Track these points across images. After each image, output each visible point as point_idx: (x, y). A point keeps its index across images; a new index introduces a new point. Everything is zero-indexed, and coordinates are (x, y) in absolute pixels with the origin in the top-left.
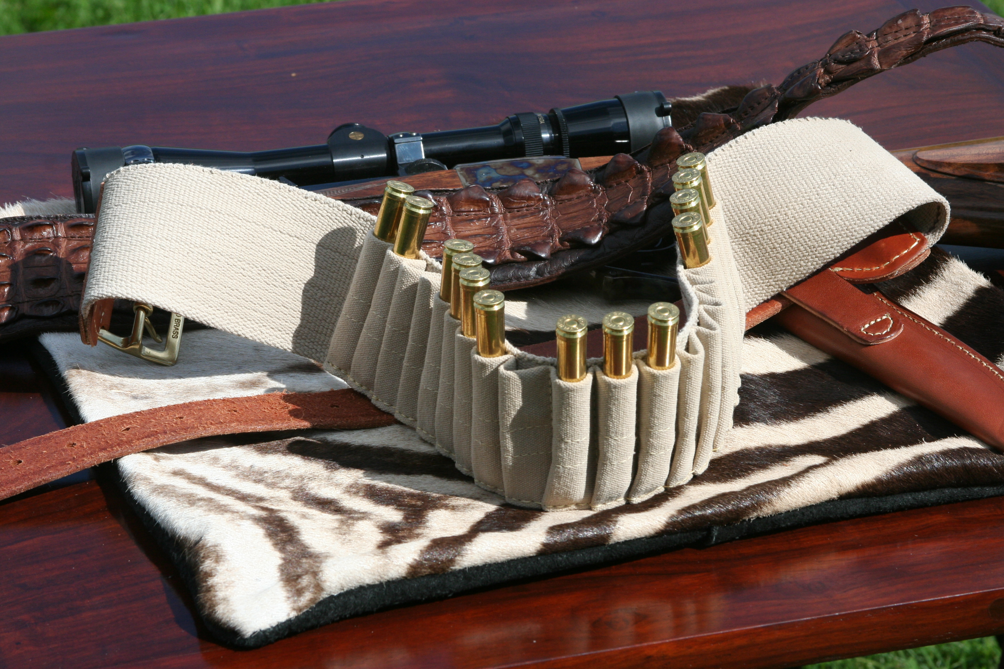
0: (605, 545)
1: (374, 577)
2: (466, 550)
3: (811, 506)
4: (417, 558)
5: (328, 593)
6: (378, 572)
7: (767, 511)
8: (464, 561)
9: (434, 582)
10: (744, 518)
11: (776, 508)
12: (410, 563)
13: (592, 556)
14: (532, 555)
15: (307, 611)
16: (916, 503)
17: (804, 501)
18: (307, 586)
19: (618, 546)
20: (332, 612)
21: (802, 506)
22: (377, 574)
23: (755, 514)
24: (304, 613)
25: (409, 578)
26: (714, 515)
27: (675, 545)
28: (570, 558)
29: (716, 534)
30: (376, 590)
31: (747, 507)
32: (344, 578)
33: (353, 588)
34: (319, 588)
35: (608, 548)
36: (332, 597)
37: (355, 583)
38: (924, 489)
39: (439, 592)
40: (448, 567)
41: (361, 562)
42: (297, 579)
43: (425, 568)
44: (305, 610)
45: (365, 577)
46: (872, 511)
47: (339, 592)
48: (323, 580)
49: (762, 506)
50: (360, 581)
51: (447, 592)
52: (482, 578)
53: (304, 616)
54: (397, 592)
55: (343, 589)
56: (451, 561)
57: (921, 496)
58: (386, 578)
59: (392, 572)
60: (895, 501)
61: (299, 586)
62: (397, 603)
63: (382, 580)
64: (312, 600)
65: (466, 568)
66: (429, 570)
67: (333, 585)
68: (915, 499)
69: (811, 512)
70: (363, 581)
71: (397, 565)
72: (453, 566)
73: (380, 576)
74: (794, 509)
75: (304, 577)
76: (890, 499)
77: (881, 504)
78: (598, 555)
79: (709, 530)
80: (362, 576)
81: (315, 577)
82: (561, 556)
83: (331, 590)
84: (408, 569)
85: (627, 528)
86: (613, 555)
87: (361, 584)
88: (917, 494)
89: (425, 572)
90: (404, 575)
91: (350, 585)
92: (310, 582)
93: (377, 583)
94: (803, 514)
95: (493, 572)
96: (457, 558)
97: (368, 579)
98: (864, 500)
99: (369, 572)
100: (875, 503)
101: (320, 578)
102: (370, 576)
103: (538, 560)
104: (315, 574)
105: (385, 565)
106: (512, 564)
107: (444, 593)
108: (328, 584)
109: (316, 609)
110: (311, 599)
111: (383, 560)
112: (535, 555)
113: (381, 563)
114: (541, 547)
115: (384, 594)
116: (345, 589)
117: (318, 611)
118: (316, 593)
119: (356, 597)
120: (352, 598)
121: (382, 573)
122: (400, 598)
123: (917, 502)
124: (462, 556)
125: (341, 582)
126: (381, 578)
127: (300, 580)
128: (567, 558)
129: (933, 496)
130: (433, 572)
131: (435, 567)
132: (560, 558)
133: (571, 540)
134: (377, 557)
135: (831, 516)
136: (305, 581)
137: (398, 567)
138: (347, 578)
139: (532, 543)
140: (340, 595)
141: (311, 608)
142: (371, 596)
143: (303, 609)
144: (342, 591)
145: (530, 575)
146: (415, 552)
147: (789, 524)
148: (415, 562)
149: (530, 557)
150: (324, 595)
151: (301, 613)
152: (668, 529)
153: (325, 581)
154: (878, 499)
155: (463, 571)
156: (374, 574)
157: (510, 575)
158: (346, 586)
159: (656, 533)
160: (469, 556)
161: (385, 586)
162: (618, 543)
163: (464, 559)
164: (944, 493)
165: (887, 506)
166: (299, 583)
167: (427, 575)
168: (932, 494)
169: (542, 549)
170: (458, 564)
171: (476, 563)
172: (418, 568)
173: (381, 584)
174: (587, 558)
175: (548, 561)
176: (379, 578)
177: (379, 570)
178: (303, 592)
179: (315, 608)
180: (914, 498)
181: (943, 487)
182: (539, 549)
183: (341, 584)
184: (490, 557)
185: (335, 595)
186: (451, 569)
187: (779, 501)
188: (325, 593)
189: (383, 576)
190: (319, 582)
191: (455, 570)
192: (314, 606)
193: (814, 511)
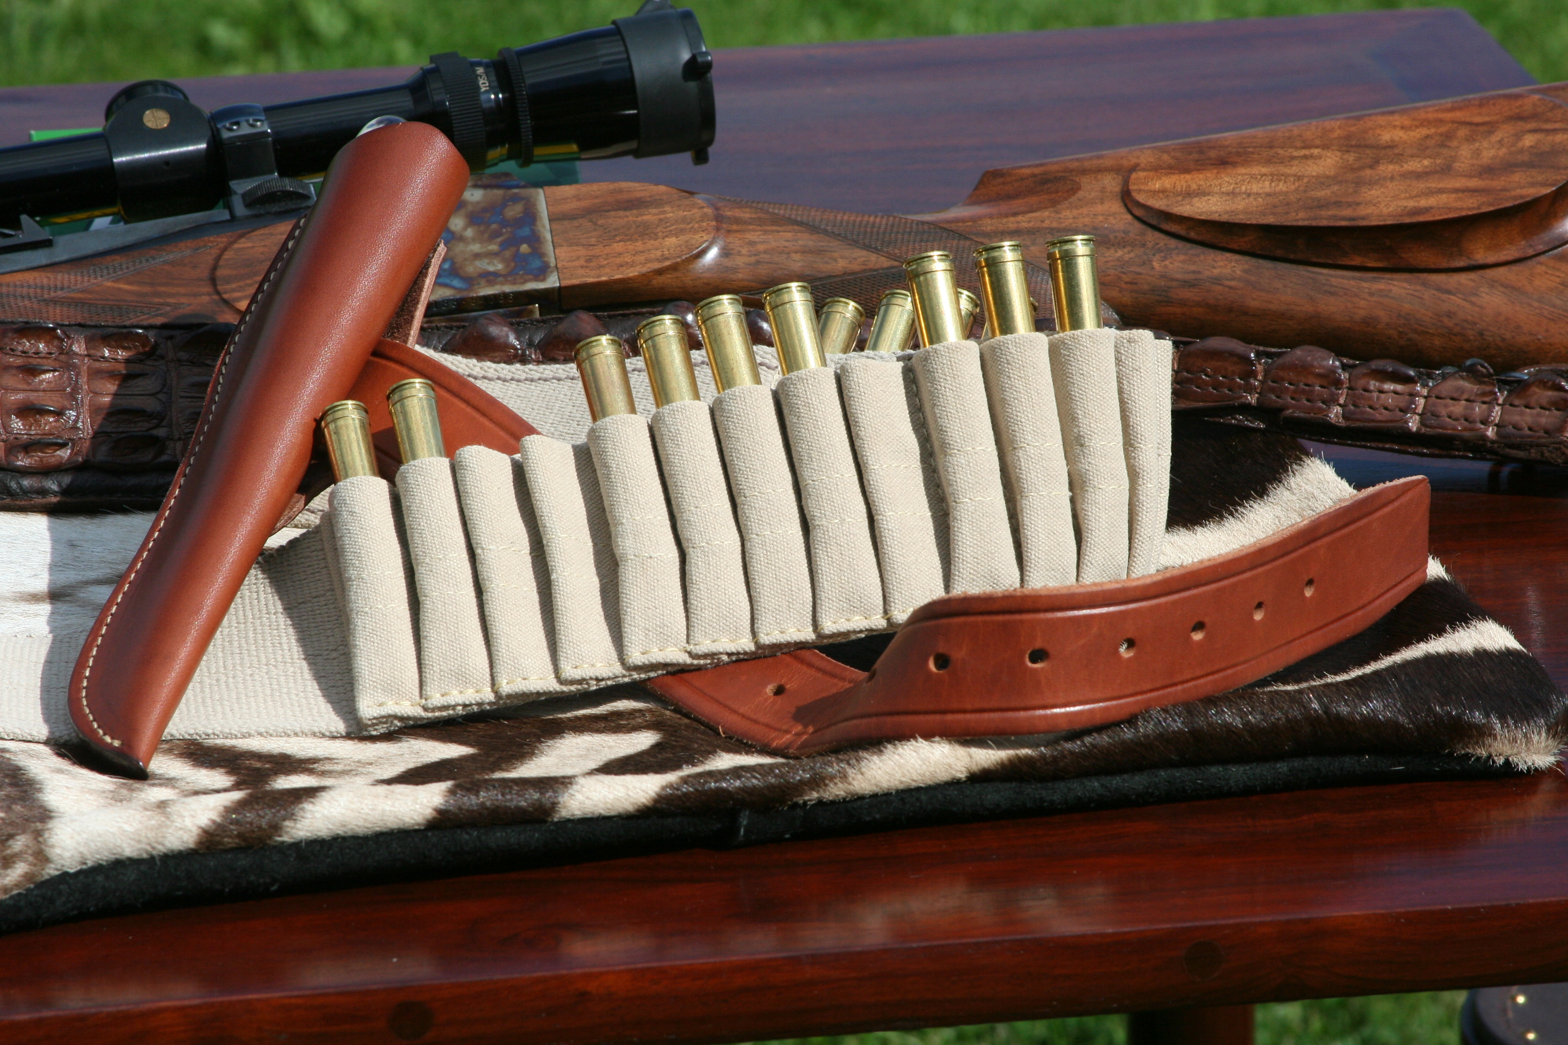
0: (545, 822)
1: (140, 846)
2: (303, 809)
3: (918, 789)
4: (218, 820)
5: (59, 867)
6: (146, 837)
7: (836, 791)
8: (298, 829)
9: (243, 861)
10: (795, 800)
11: (851, 788)
12: (203, 825)
13: (522, 837)
14: (417, 827)
15: (19, 894)
16: (1108, 794)
17: (904, 779)
18: (21, 851)
19: (570, 825)
20: (64, 899)
21: (901, 787)
22: (144, 840)
23: (815, 795)
24: (12, 897)
25: (201, 852)
26: (743, 790)
27: (673, 835)
28: (483, 838)
29: (745, 823)
30: (142, 868)
31: (802, 782)
32: (86, 843)
33: (104, 863)
34: (41, 857)
35: (552, 827)
36: (64, 876)
37: (106, 854)
38: (1121, 770)
39: (252, 878)
40: (270, 838)
41: (118, 819)
42: (7, 840)
43: (230, 837)
44: (15, 892)
45: (125, 845)
46: (1028, 805)
47: (79, 868)
48: (50, 843)
49: (827, 782)
50: (115, 851)
51: (268, 880)
52: (328, 860)
53: (12, 902)
54: (178, 873)
55: (85, 864)
56: (276, 828)
57: (1116, 782)
58: (161, 849)
59: (172, 839)
60: (1069, 789)
61: (8, 852)
62: (179, 893)
63: (154, 853)
64: (28, 877)
65: (301, 841)
66: (237, 841)
67: (67, 854)
68: (1106, 787)
69: (918, 799)
70: (119, 850)
71: (181, 829)
72: (280, 836)
73: (150, 844)
74: (886, 791)
75: (18, 837)
76: (1061, 786)
77: (1044, 793)
78: (533, 836)
79: (733, 815)
80: (119, 842)
81: (36, 839)
82: (467, 833)
83: (63, 862)
84: (198, 835)
85: (588, 798)
86: (560, 839)
87: (118, 856)
88: (1109, 778)
89: (229, 843)
90: (192, 846)
91: (98, 857)
92: (27, 846)
93: (145, 856)
94: (902, 800)
95: (347, 851)
96: (287, 823)
97: (129, 850)
98: (1014, 784)
99: (132, 836)
100: (1033, 792)
101: (45, 841)
102: (133, 843)
103: (427, 837)
104: (38, 834)
105: (160, 826)
106: (381, 839)
107: (261, 881)
108: (58, 851)
109: (35, 892)
110: (26, 873)
111: (157, 818)
112: (422, 828)
113: (153, 822)
114: (434, 814)
115: (156, 875)
116: (90, 864)
117: (37, 896)
118: (35, 865)
119: (107, 878)
120: (100, 878)
121: (153, 840)
122: (185, 884)
123: (1110, 791)
124: (295, 820)
125: (82, 849)
126: (154, 848)
127: (11, 842)
128: (479, 837)
129: (1137, 782)
130: (243, 844)
131: (247, 835)
132: (466, 837)
133: (487, 809)
134: (148, 813)
135: (954, 809)
136: (19, 843)
137: (181, 832)
138: (92, 844)
139: (418, 806)
140: (80, 872)
141: (28, 890)
142: (133, 877)
143: (11, 890)
144: (84, 867)
145: (413, 861)
146: (214, 809)
147: (878, 816)
148: (214, 827)
149: (416, 831)
150: (51, 871)
151: (8, 896)
152: (658, 805)
153: (53, 846)
154: (1039, 785)
155: (296, 846)
156: (139, 841)
157: (377, 858)
158: (89, 857)
159: (638, 811)
160: (307, 821)
161: (158, 863)
162: (569, 820)
163: (299, 826)
164: (1156, 776)
165: (1055, 798)
166: (10, 847)
167: (232, 850)
168: (1137, 778)
169: (434, 818)
170: (287, 833)
171: (319, 834)
172: (218, 835)
173: (152, 858)
174: (512, 840)
175: (446, 839)
176: (149, 848)
177: (149, 835)
178: (14, 863)
179: (32, 890)
180: (1102, 785)
181: (1155, 766)
182: (429, 817)
183: (81, 853)
184: (345, 826)
185: (72, 871)
186: (276, 841)
187: (859, 777)
188: (52, 866)
189: (155, 845)
190: (43, 847)
191: (283, 843)
192: (32, 886)
193: (924, 798)
